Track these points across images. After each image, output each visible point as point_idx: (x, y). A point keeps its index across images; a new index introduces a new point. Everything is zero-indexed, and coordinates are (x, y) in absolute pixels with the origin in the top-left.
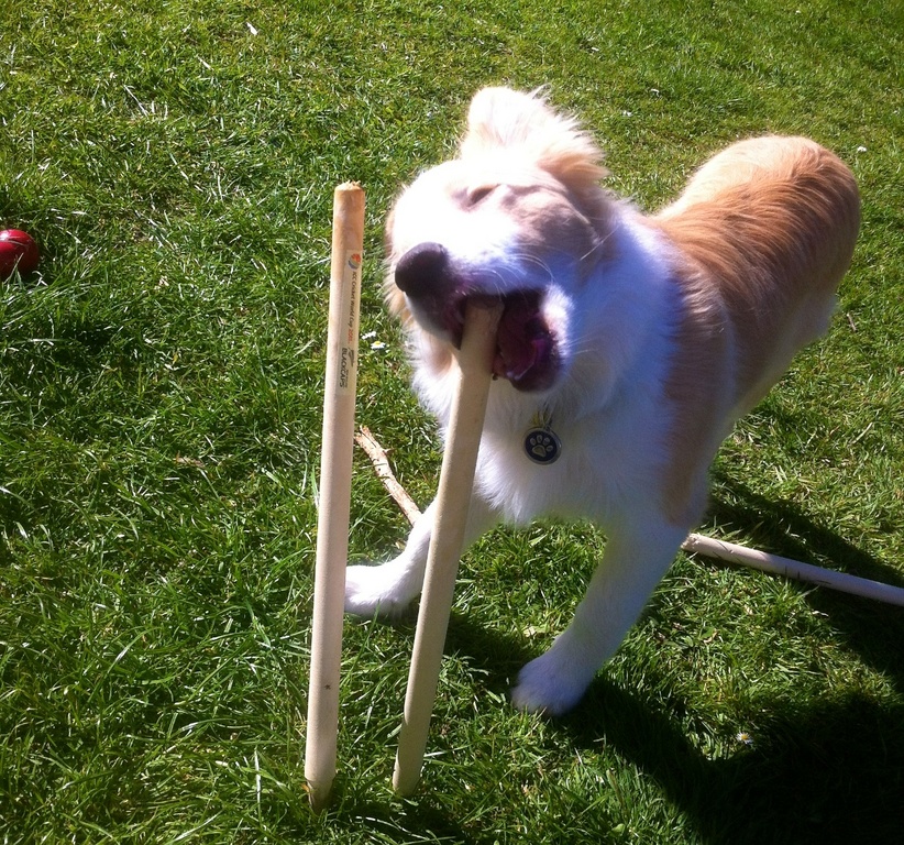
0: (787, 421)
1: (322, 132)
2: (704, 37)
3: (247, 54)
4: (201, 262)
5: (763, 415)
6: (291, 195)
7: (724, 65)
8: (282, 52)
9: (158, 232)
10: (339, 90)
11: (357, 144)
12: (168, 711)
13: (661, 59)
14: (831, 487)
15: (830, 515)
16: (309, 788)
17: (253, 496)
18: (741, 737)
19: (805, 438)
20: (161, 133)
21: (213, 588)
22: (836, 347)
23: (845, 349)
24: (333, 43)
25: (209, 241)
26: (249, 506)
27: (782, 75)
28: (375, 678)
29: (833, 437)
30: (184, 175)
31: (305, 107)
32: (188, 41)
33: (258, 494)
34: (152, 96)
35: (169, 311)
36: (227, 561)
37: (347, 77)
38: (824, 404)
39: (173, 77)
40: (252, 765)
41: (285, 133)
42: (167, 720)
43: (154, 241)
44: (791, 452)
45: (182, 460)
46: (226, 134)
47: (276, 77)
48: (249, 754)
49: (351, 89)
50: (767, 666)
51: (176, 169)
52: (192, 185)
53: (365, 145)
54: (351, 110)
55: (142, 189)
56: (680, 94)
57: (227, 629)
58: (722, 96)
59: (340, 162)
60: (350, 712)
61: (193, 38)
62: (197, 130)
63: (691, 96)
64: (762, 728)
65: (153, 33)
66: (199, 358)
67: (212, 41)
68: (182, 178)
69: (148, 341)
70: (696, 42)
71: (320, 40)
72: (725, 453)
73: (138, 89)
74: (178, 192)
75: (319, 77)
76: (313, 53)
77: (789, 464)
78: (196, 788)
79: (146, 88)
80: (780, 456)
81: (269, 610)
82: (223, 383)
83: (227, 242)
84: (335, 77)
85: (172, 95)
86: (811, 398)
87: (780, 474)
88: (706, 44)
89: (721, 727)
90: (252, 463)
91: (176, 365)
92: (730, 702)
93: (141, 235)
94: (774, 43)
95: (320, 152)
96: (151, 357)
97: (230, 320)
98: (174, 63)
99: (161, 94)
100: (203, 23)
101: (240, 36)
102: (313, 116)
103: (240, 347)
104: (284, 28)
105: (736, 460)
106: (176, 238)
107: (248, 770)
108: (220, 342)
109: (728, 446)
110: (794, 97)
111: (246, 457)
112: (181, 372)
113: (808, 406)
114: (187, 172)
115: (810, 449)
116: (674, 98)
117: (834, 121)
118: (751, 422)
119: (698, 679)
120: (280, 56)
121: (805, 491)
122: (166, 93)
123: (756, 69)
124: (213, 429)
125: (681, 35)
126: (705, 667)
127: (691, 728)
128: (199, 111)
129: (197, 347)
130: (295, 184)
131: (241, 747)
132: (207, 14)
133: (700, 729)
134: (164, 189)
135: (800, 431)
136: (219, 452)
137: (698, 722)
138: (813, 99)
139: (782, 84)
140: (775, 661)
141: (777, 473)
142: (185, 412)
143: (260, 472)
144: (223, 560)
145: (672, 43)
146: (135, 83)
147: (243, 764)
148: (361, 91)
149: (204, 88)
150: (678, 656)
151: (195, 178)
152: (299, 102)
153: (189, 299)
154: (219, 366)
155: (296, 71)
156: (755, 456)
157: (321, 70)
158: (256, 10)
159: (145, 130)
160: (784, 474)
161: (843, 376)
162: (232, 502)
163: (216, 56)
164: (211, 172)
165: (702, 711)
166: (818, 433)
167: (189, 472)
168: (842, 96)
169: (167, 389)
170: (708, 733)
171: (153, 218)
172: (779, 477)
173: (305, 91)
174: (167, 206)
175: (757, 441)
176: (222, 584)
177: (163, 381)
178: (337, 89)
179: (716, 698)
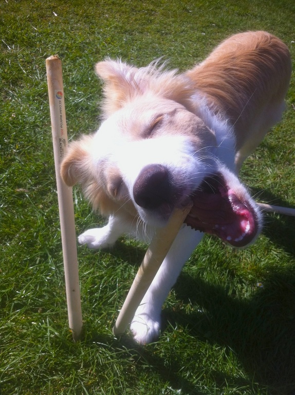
0: (271, 149)
1: (81, 49)
2: (231, 5)
3: (52, 24)
4: (30, 105)
5: (261, 147)
6: (68, 75)
7: (239, 15)
9: (13, 95)
10: (89, 34)
11: (96, 53)
12: (10, 303)
13: (216, 13)
14: (290, 174)
15: (290, 185)
16: (72, 331)
17: (50, 202)
18: (258, 284)
19: (278, 155)
20: (16, 57)
21: (31, 245)
22: (289, 117)
23: (292, 118)
25: (34, 97)
26: (48, 207)
29: (289, 153)
30: (24, 72)
31: (75, 41)
32: (28, 20)
33: (52, 201)
34: (13, 43)
35: (15, 127)
36: (38, 232)
37: (92, 28)
38: (285, 140)
39: (21, 34)
40: (46, 323)
41: (66, 51)
42: (10, 306)
43: (11, 100)
44: (273, 161)
45: (18, 190)
46: (42, 54)
47: (63, 30)
48: (45, 318)
49: (93, 33)
50: (268, 252)
51: (21, 70)
52: (28, 75)
53: (99, 54)
54: (94, 41)
55: (7, 79)
56: (223, 26)
57: (38, 262)
58: (239, 25)
59: (88, 60)
61: (31, 19)
62: (30, 54)
63: (228, 26)
64: (267, 280)
65: (14, 19)
66: (27, 146)
67: (38, 20)
69: (6, 141)
70: (228, 7)
71: (82, 16)
72: (247, 164)
73: (8, 41)
74: (22, 79)
75: (81, 29)
76: (79, 21)
77: (273, 166)
78: (23, 336)
79: (11, 40)
80: (269, 163)
82: (38, 155)
83: (41, 97)
84: (87, 29)
85: (21, 41)
86: (280, 138)
87: (269, 170)
88: (232, 7)
89: (250, 281)
90: (50, 188)
91: (18, 149)
92: (253, 270)
93: (6, 97)
95: (81, 58)
96: (7, 147)
97: (41, 128)
98: (22, 29)
99: (16, 42)
100: (35, 14)
101: (50, 17)
102: (77, 44)
103: (45, 139)
105: (252, 166)
106: (20, 97)
107: (44, 326)
108: (36, 138)
109: (248, 161)
110: (266, 24)
111: (47, 185)
112: (19, 153)
113: (279, 142)
114: (26, 70)
115: (281, 159)
116: (221, 28)
117: (282, 32)
118: (257, 150)
119: (240, 260)
121: (280, 176)
122: (19, 41)
123: (251, 15)
124: (33, 175)
125: (223, 5)
126: (242, 255)
127: (238, 282)
128: (31, 47)
129: (27, 141)
130: (70, 71)
131: (42, 316)
132: (37, 10)
133: (241, 282)
134: (16, 78)
135: (276, 152)
136: (35, 185)
137: (240, 280)
139: (262, 20)
140: (271, 250)
142: (21, 169)
144: (36, 232)
145: (220, 8)
146: (6, 38)
147: (42, 323)
148: (98, 33)
149: (34, 37)
150: (231, 251)
151: (29, 73)
152: (73, 39)
153: (24, 121)
154: (36, 148)
155: (72, 28)
156: (259, 164)
157: (82, 27)
158: (57, 7)
159: (9, 56)
160: (271, 170)
161: (292, 129)
162: (41, 206)
163: (40, 25)
164: (36, 70)
165: (241, 275)
166: (284, 152)
167: (22, 195)
169: (14, 160)
170: (245, 284)
171: (11, 90)
172: (269, 172)
173: (75, 35)
174: (17, 85)
175: (259, 158)
176: (36, 242)
177: (12, 157)
179: (247, 268)
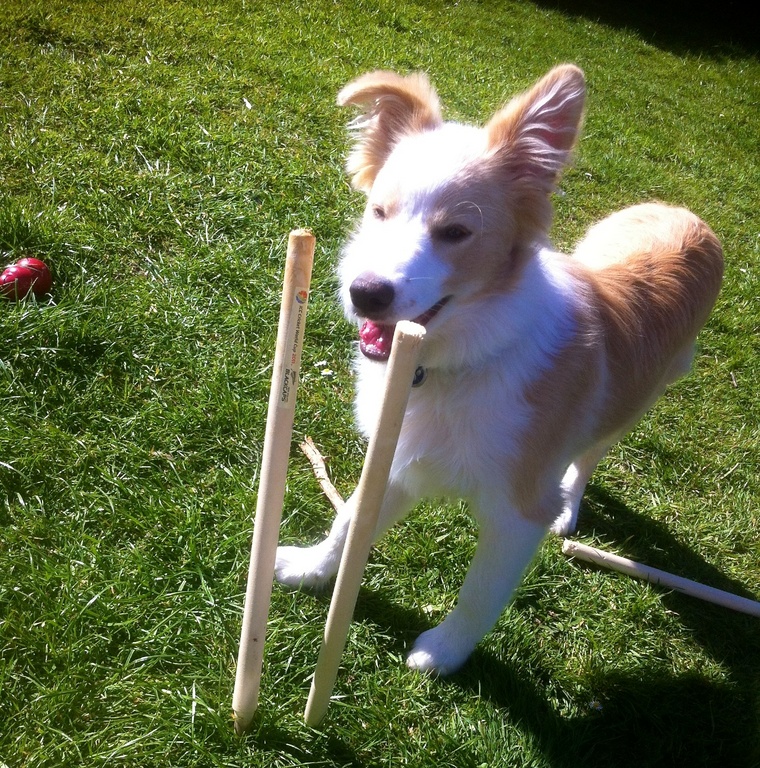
0: (667, 456)
1: (297, 192)
2: (637, 131)
3: (240, 124)
4: (186, 294)
5: (647, 450)
6: (266, 244)
7: (651, 157)
8: (270, 125)
9: (153, 268)
10: (316, 159)
11: (327, 205)
12: (126, 648)
13: (598, 148)
14: (698, 513)
15: (693, 535)
16: (235, 716)
17: (211, 486)
18: (593, 703)
19: (679, 472)
20: (162, 186)
21: (171, 556)
22: (718, 398)
23: (725, 401)
24: (315, 120)
25: (194, 278)
26: (208, 494)
27: (701, 169)
28: (297, 635)
29: (704, 473)
30: (178, 222)
31: (285, 171)
32: (192, 111)
33: (216, 485)
34: (158, 156)
35: (155, 332)
36: (186, 536)
37: (324, 148)
38: (700, 445)
39: (177, 141)
40: (191, 694)
41: (266, 192)
42: (126, 655)
43: (148, 276)
44: (667, 482)
45: (155, 453)
46: (217, 191)
47: (263, 144)
48: (189, 685)
49: (326, 158)
50: (623, 650)
51: (171, 217)
52: (184, 231)
53: (334, 207)
54: (325, 176)
55: (142, 232)
56: (609, 179)
57: (181, 588)
58: (646, 183)
59: (310, 219)
60: (274, 660)
61: (197, 109)
62: (192, 185)
63: (619, 181)
64: (611, 699)
65: (163, 103)
66: (177, 373)
67: (212, 112)
68: (176, 225)
69: (137, 356)
70: (630, 135)
71: (304, 116)
72: (610, 479)
73: (147, 149)
74: (172, 236)
75: (300, 147)
76: (297, 127)
77: (664, 492)
78: (144, 709)
79: (153, 148)
80: (657, 485)
81: (216, 576)
82: (195, 394)
83: (208, 280)
84: (314, 148)
85: (175, 155)
86: (690, 439)
87: (655, 500)
88: (637, 137)
89: (578, 695)
90: (213, 460)
91: (158, 377)
92: (587, 676)
93: (138, 270)
94: (698, 141)
95: (294, 210)
96: (138, 369)
97: (205, 343)
98: (178, 128)
99: (165, 154)
100: (206, 96)
101: (237, 108)
102: (291, 179)
103: (212, 366)
104: (275, 104)
105: (619, 485)
106: (168, 274)
107: (187, 698)
108: (196, 361)
109: (613, 473)
110: (709, 187)
111: (209, 454)
112: (160, 383)
113: (687, 446)
114: (182, 220)
115: (683, 481)
116: (603, 183)
117: (741, 210)
118: (636, 455)
119: (564, 656)
120: (268, 128)
121: (674, 514)
122: (169, 154)
123: (679, 161)
124: (184, 430)
125: (617, 129)
126: (571, 648)
127: (552, 694)
128: (195, 170)
129: (176, 364)
130: (271, 235)
131: (183, 680)
132: (211, 89)
133: (560, 696)
134: (160, 233)
135: (677, 465)
136: (186, 449)
137: (559, 690)
138: (726, 190)
139: (700, 176)
140: (629, 648)
141: (653, 498)
142: (161, 415)
143: (219, 467)
144: (182, 534)
145: (610, 136)
146: (144, 144)
147: (183, 693)
148: (335, 160)
149: (203, 150)
150: (549, 638)
151: (187, 225)
152: (281, 167)
153: (173, 324)
154: (193, 380)
155: (281, 141)
156: (635, 484)
157: (303, 142)
158: (252, 88)
159: (148, 183)
160: (658, 500)
161: (721, 424)
162: (194, 490)
163: (215, 125)
164: (201, 221)
165: (563, 682)
166: (692, 468)
167: (160, 463)
168: (751, 189)
169: (149, 396)
170: (566, 699)
171: (149, 256)
172: (654, 502)
173: (287, 158)
174: (162, 248)
175: (639, 472)
176: (180, 553)
177: (146, 389)
178: (314, 157)
179: (577, 672)
